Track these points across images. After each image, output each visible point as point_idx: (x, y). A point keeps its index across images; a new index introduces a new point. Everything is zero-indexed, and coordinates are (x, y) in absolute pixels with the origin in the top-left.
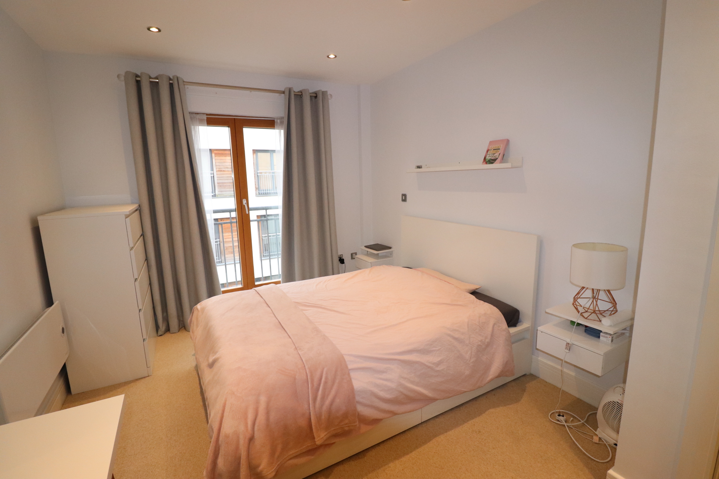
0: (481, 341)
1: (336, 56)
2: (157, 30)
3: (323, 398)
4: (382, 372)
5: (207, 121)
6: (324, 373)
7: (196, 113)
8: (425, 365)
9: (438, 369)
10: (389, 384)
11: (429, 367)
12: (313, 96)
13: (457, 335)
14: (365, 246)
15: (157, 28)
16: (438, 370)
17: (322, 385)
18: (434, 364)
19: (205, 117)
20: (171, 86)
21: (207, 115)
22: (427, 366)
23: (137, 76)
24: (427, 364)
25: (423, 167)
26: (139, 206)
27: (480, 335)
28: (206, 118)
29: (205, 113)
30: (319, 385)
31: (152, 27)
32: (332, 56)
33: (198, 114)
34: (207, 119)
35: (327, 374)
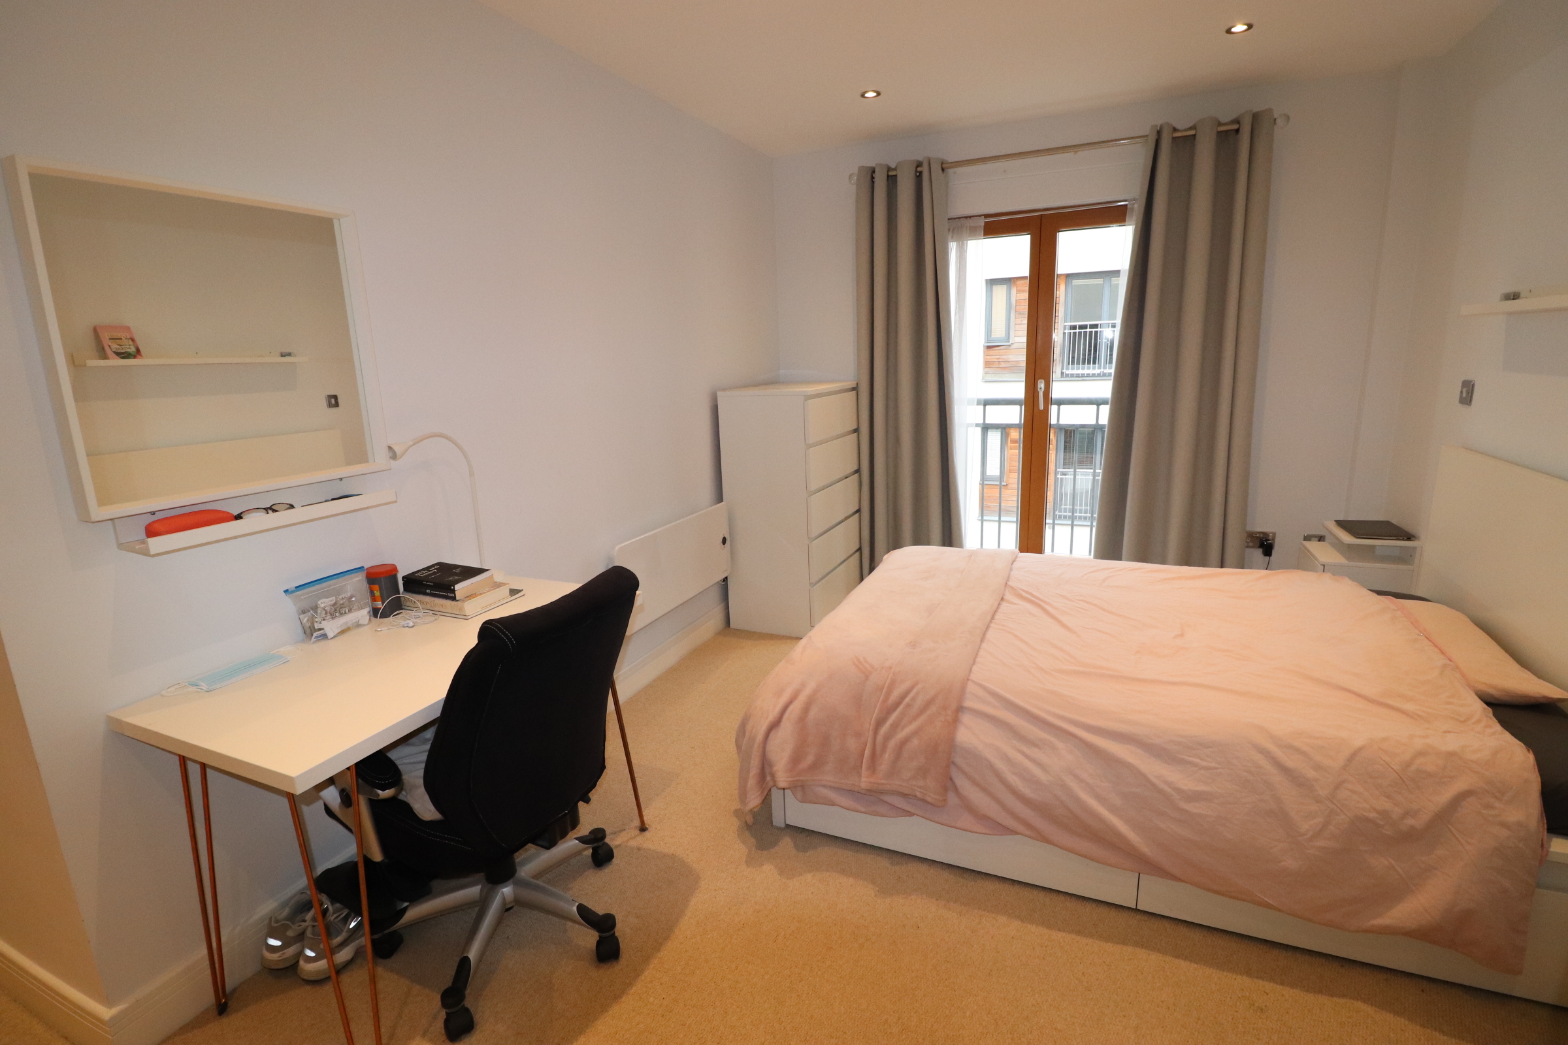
0: (1384, 814)
1: (1250, 26)
2: (875, 94)
3: (895, 727)
4: (1033, 743)
5: (984, 230)
6: (915, 691)
7: (966, 217)
8: (1148, 780)
9: (1183, 805)
10: (1037, 771)
11: (1160, 791)
12: (1231, 130)
13: (1291, 762)
14: (1336, 521)
15: (875, 91)
16: (1187, 811)
17: (901, 707)
18: (1179, 791)
19: (981, 222)
20: (919, 177)
21: (986, 216)
22: (1153, 785)
23: (889, 169)
24: (1154, 780)
25: (1522, 295)
26: (857, 384)
27: (1388, 797)
28: (983, 224)
29: (981, 214)
30: (897, 705)
31: (866, 92)
32: (1239, 28)
33: (970, 217)
34: (984, 226)
35: (917, 693)
